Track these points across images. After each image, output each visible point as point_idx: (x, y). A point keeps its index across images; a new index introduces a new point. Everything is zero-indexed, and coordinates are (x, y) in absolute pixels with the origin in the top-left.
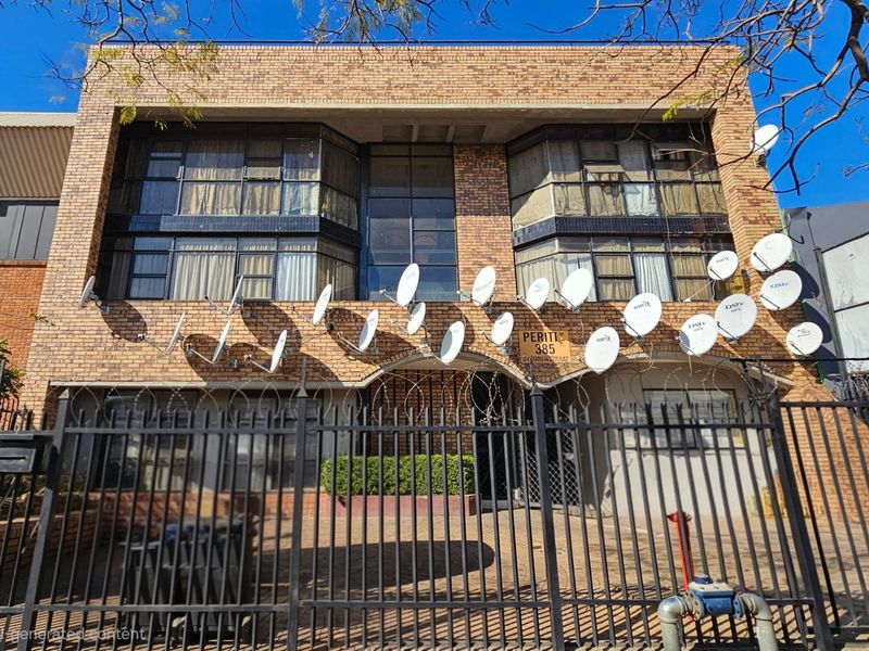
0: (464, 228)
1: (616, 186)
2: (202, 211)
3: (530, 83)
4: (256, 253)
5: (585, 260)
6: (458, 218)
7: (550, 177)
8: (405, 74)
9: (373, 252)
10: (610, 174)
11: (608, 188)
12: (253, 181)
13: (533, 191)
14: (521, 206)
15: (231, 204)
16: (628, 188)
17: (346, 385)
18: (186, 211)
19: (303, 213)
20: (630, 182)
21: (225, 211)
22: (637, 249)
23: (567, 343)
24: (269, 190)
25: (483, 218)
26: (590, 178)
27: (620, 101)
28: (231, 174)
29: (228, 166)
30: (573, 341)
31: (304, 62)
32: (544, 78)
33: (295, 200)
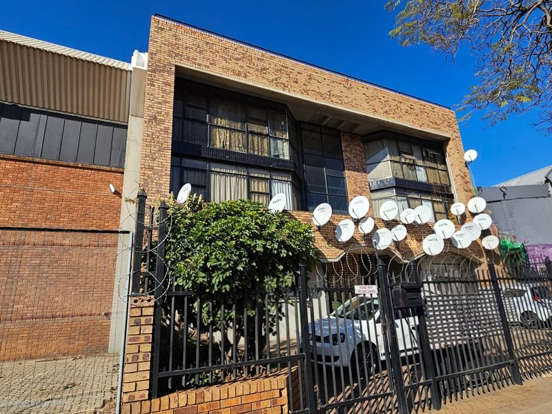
0: (349, 177)
1: (413, 166)
2: (223, 146)
3: (388, 109)
4: (258, 178)
5: (404, 200)
6: (346, 171)
7: (388, 157)
8: (337, 90)
9: (308, 185)
10: (410, 159)
11: (409, 166)
12: (253, 133)
13: (379, 162)
14: (372, 170)
15: (241, 146)
16: (417, 168)
17: (330, 260)
18: (213, 145)
19: (281, 157)
20: (417, 165)
21: (237, 149)
22: (422, 198)
23: (415, 241)
24: (261, 141)
25: (356, 173)
26: (403, 161)
27: (421, 126)
28: (238, 126)
29: (236, 121)
30: (417, 240)
31: (287, 68)
32: (393, 108)
33: (276, 148)
